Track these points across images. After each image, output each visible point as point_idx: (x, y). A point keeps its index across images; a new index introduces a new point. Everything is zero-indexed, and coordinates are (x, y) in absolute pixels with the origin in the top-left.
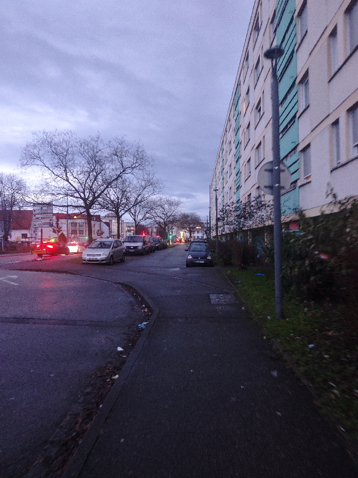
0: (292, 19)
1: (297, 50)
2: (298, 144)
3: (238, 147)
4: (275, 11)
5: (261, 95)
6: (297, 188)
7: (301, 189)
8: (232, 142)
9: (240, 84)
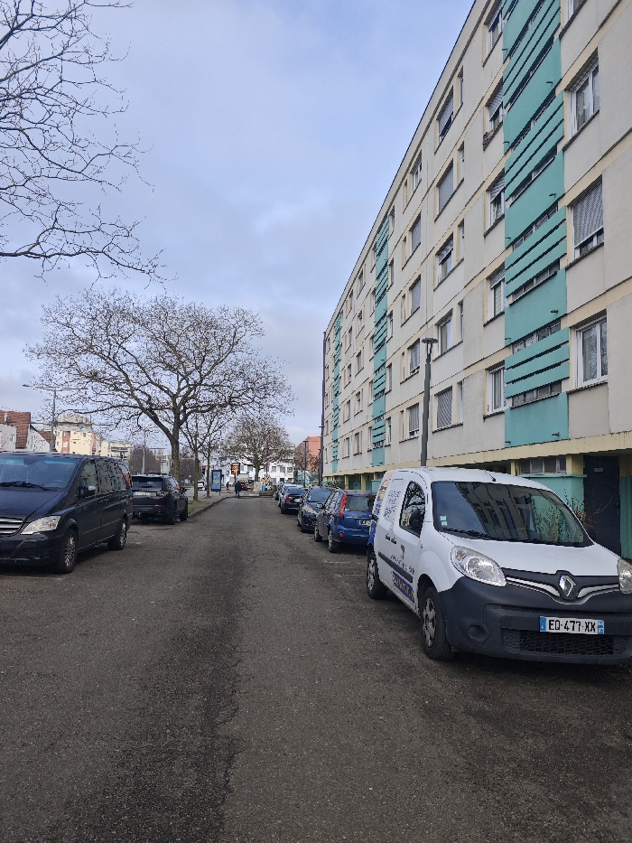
0: (552, 95)
1: (565, 149)
2: (566, 315)
3: (383, 322)
4: (501, 83)
5: (455, 230)
6: (563, 396)
7: (572, 398)
8: (366, 315)
9: (392, 214)
